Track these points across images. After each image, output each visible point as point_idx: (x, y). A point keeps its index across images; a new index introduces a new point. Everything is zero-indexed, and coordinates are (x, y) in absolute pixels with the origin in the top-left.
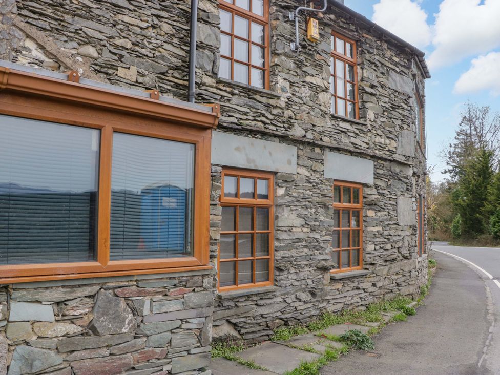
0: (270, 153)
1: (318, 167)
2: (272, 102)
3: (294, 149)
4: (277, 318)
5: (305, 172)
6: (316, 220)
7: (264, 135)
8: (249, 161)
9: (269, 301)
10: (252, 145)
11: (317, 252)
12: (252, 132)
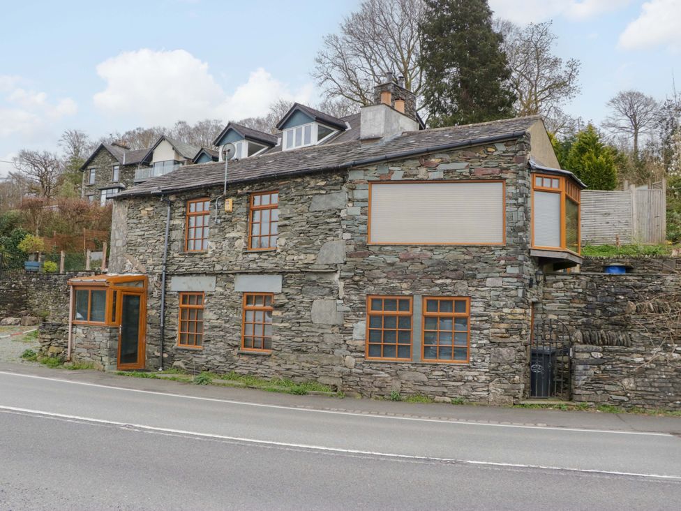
0: (200, 283)
1: (231, 286)
2: (203, 256)
3: (214, 278)
4: (203, 365)
5: (220, 290)
6: (227, 316)
7: (198, 274)
8: (189, 288)
9: (198, 356)
10: (191, 280)
11: (228, 335)
12: (191, 274)
